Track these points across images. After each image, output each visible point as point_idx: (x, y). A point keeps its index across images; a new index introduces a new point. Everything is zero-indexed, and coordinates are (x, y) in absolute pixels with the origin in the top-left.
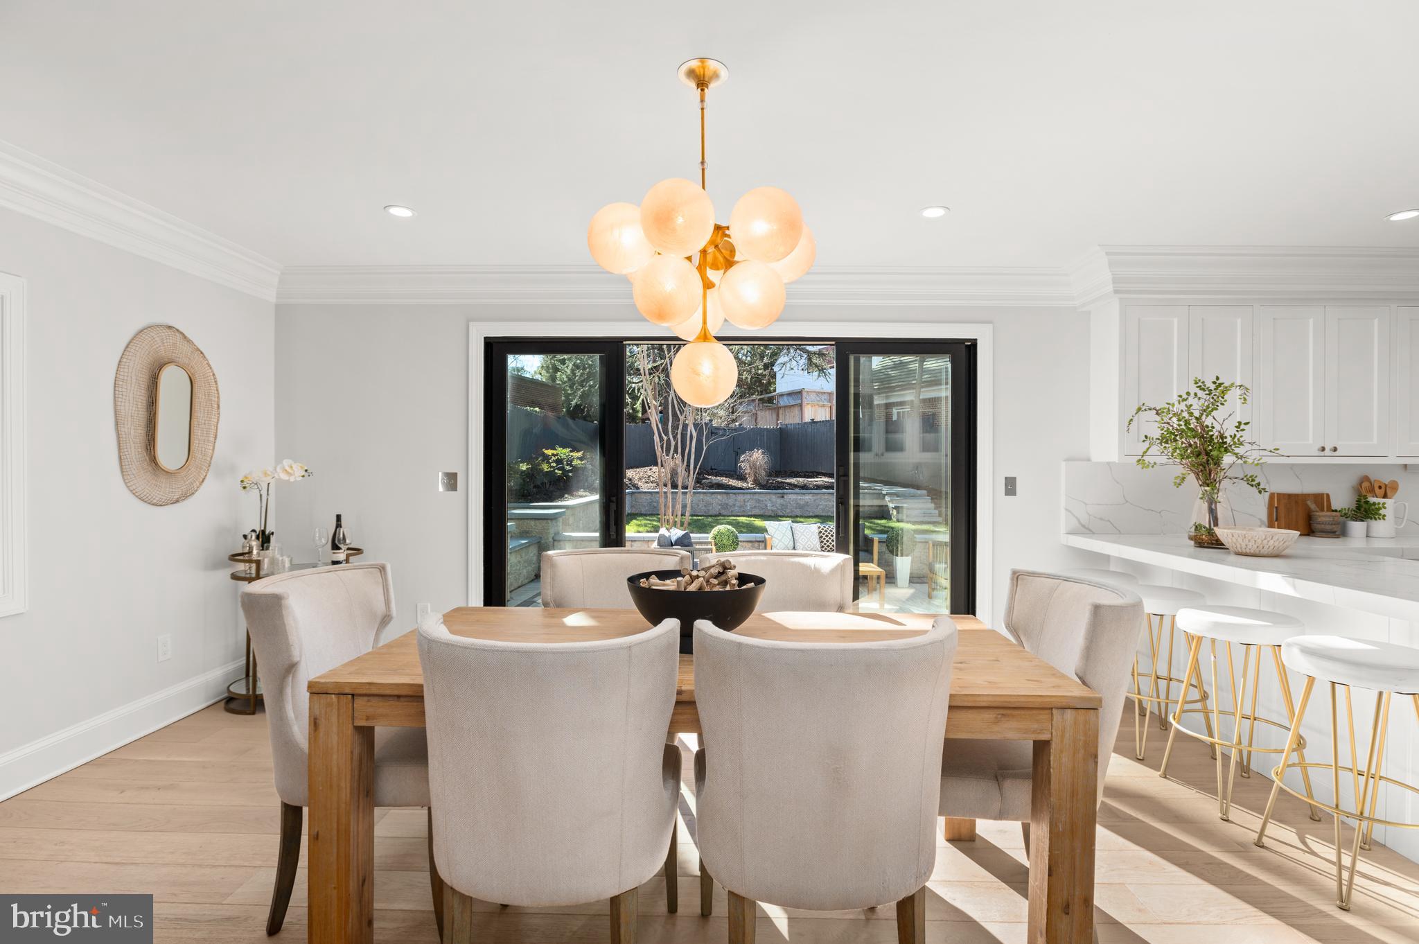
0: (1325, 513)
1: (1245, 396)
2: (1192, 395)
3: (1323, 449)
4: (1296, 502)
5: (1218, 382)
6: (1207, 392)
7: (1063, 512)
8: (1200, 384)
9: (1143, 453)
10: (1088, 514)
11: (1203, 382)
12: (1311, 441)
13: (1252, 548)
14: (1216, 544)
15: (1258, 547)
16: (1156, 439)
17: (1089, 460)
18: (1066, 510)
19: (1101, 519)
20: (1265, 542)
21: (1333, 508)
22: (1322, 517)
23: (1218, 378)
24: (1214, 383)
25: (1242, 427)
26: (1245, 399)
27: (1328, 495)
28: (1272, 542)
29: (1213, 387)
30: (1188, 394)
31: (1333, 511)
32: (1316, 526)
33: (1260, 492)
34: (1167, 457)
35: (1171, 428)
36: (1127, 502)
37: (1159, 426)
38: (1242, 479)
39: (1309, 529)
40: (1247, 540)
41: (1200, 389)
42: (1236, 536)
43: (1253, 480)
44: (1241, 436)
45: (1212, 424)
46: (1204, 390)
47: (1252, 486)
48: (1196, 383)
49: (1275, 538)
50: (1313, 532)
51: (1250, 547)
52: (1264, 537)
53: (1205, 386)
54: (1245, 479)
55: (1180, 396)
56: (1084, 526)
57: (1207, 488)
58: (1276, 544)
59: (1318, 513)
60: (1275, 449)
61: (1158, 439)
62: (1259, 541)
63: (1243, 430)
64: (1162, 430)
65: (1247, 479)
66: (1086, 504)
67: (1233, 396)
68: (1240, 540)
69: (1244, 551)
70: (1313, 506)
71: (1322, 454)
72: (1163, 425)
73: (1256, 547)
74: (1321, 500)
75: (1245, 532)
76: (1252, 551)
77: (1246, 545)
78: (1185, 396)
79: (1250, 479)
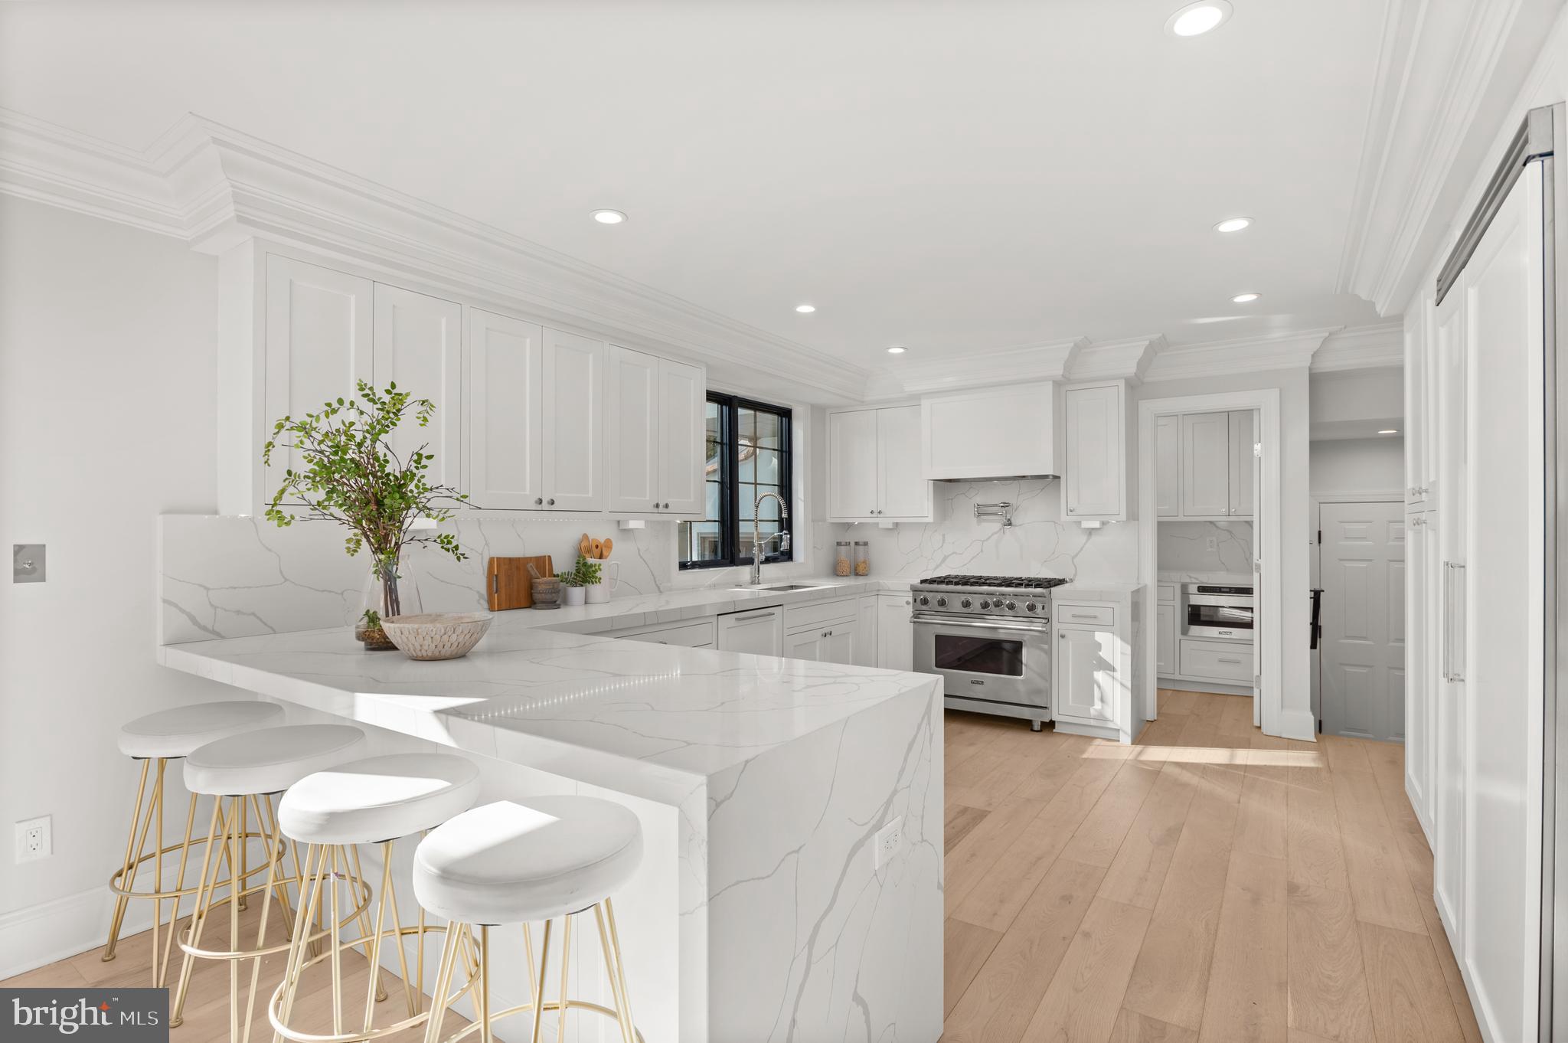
0: (547, 579)
1: (426, 415)
2: (347, 404)
3: (540, 502)
4: (518, 568)
5: (394, 391)
6: (379, 406)
7: (160, 605)
8: (367, 391)
9: (275, 500)
10: (212, 605)
11: (371, 389)
12: (528, 492)
13: (429, 649)
14: (387, 646)
15: (436, 646)
16: (305, 477)
17: (216, 512)
18: (165, 601)
19: (238, 612)
20: (445, 637)
21: (555, 573)
22: (542, 583)
23: (393, 386)
24: (388, 392)
25: (424, 462)
26: (425, 419)
27: (549, 557)
28: (454, 637)
29: (387, 398)
30: (341, 402)
31: (554, 576)
32: (537, 596)
33: (459, 559)
34: (311, 507)
35: (326, 460)
36: (286, 580)
37: (306, 454)
38: (435, 541)
39: (531, 600)
40: (421, 636)
41: (368, 400)
42: (406, 633)
43: (449, 543)
44: (423, 477)
45: (385, 455)
46: (373, 401)
47: (448, 550)
48: (362, 389)
49: (459, 631)
50: (535, 603)
51: (426, 648)
52: (443, 631)
53: (374, 394)
54: (439, 540)
55: (329, 405)
56: (204, 628)
57: (382, 557)
58: (461, 639)
59: (538, 580)
60: (462, 497)
61: (308, 477)
62: (438, 637)
63: (425, 467)
64: (310, 461)
65: (442, 540)
66: (208, 589)
67: (410, 414)
68: (412, 638)
69: (420, 654)
70: (534, 572)
71: (539, 507)
72: (312, 454)
73: (434, 645)
74: (543, 563)
75: (416, 626)
76: (430, 654)
77: (421, 646)
78: (335, 405)
79: (446, 540)
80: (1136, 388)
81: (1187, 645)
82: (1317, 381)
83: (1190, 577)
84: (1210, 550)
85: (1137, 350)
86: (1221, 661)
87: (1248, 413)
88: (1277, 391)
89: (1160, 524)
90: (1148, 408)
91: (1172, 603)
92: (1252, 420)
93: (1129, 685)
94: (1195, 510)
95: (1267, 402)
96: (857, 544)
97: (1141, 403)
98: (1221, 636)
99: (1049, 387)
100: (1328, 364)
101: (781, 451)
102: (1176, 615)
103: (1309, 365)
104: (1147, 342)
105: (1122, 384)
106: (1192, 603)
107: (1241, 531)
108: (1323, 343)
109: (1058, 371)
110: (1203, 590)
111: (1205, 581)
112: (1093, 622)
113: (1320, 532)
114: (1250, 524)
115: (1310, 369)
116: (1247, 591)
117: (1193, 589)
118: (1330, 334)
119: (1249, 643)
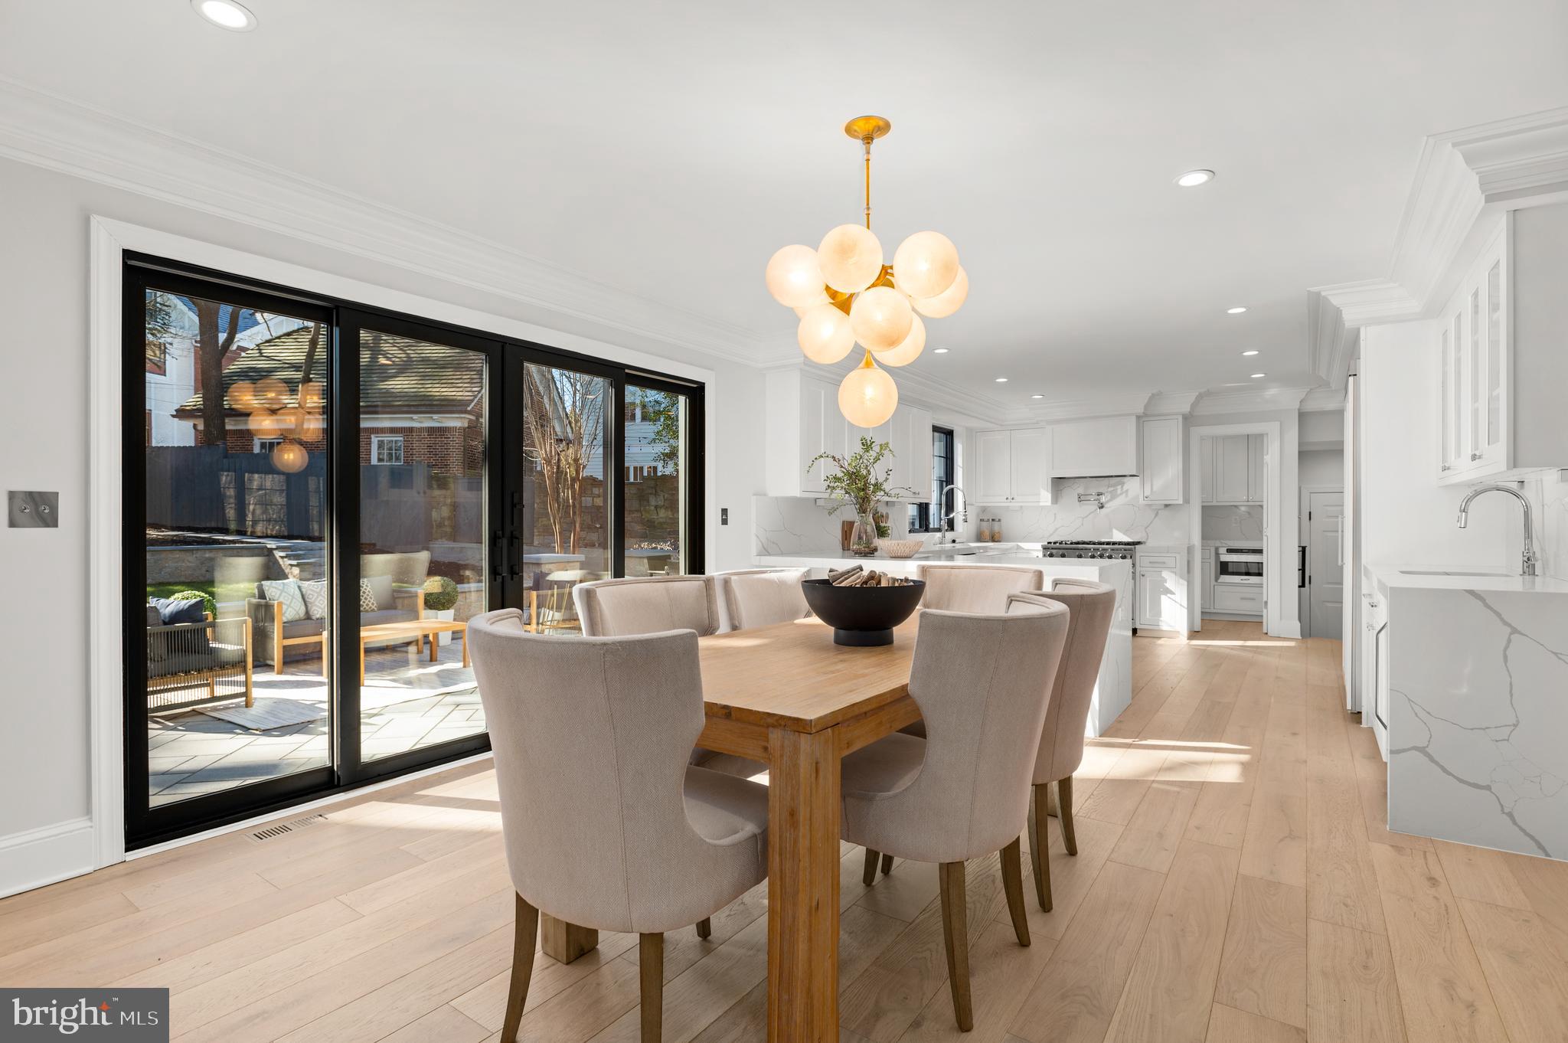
10: (767, 539)
17: (765, 495)
18: (756, 536)
19: (773, 543)
36: (785, 529)
66: (766, 531)
80: (1189, 420)
81: (1219, 589)
82: (1302, 416)
83: (1222, 543)
84: (1234, 525)
85: (1192, 397)
86: (1242, 599)
87: (1260, 437)
88: (1279, 423)
89: (1203, 507)
90: (1197, 432)
91: (1209, 561)
92: (1263, 440)
93: (1185, 605)
94: (1224, 498)
95: (1271, 429)
96: (993, 520)
97: (1191, 428)
98: (1242, 582)
99: (1134, 419)
100: (1311, 406)
101: (946, 458)
102: (1213, 568)
103: (1298, 407)
104: (1197, 394)
105: (1180, 418)
106: (1222, 560)
107: (1256, 511)
108: (1307, 394)
109: (1140, 410)
110: (1230, 551)
111: (1232, 545)
112: (1163, 565)
113: (1310, 513)
114: (1262, 506)
115: (1299, 410)
116: (1260, 551)
117: (1223, 550)
118: (1311, 389)
119: (1260, 586)
